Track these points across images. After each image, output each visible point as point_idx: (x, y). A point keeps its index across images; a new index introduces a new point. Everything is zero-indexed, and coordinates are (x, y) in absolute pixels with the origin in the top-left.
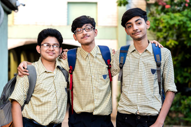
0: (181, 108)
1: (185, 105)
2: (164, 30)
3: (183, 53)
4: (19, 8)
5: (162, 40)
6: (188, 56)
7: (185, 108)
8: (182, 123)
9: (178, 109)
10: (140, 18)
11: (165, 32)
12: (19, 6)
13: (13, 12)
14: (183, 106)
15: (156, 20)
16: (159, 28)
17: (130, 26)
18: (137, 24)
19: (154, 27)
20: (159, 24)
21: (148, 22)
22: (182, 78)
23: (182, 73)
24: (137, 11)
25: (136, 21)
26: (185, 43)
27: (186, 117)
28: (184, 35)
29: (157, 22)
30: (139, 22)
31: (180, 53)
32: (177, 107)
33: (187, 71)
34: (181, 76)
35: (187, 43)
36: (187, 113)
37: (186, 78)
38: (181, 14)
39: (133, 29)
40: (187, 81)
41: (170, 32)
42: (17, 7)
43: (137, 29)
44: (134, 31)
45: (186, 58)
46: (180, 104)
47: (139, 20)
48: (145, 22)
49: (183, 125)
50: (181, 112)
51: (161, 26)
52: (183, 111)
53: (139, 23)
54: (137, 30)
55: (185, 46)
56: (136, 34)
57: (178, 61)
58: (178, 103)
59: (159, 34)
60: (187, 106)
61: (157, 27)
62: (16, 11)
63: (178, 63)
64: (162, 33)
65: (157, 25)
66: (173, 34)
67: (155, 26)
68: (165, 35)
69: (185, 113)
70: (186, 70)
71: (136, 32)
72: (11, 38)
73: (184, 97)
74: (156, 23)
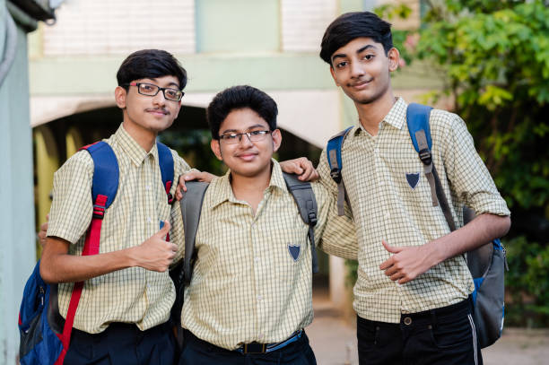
0: (527, 278)
1: (537, 270)
2: (470, 59)
3: (527, 121)
4: (58, 13)
5: (467, 85)
6: (541, 130)
7: (539, 277)
8: (530, 322)
9: (517, 280)
10: (370, 42)
11: (474, 65)
12: (59, 7)
13: (42, 26)
14: (531, 272)
15: (446, 31)
16: (456, 52)
17: (343, 64)
18: (362, 59)
19: (442, 52)
20: (454, 41)
21: (393, 52)
22: (527, 193)
23: (528, 178)
24: (365, 22)
25: (361, 51)
26: (532, 92)
27: (540, 303)
28: (527, 72)
29: (451, 36)
30: (367, 52)
31: (519, 121)
32: (516, 275)
33: (540, 174)
34: (525, 187)
35: (538, 94)
36: (542, 293)
37: (537, 191)
38: (517, 12)
39: (351, 72)
40: (541, 202)
41: (489, 65)
42: (53, 10)
43: (362, 73)
44: (352, 78)
45: (537, 136)
46: (524, 267)
47: (368, 49)
48: (386, 53)
49: (533, 327)
50: (526, 289)
51: (460, 48)
52: (533, 288)
53: (368, 57)
54: (361, 76)
55: (533, 101)
56: (359, 87)
57: (514, 145)
58: (518, 264)
59: (456, 70)
60: (543, 273)
61: (451, 49)
62: (50, 21)
63: (514, 151)
64: (465, 67)
65: (449, 44)
66: (495, 71)
67: (446, 47)
68: (474, 72)
69: (537, 292)
70: (536, 168)
71: (359, 82)
72: (38, 95)
73: (535, 245)
74: (447, 40)
